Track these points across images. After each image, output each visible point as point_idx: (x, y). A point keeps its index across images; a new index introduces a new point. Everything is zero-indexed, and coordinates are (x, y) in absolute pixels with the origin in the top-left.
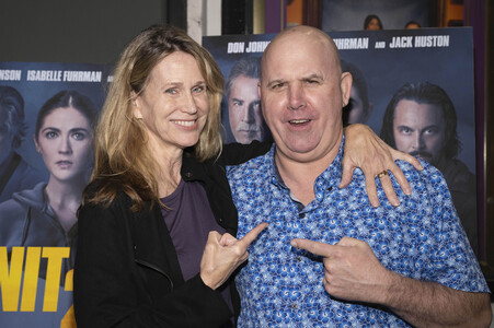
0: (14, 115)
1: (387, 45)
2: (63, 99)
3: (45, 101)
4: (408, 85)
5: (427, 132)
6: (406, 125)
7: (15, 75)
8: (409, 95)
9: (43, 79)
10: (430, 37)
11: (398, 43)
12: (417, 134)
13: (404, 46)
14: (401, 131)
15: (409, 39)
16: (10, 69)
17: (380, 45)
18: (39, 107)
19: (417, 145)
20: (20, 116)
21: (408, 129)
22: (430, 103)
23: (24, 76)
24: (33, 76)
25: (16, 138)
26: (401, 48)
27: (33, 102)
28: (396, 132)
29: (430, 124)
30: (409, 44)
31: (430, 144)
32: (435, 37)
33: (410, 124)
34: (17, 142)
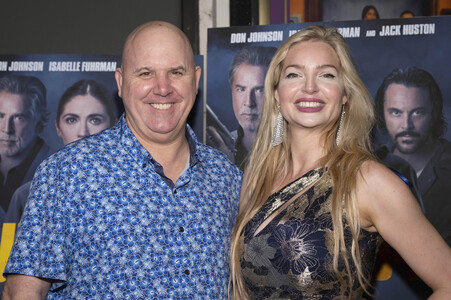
0: (37, 103)
1: (377, 33)
2: (81, 87)
3: (65, 89)
4: (397, 70)
5: (415, 114)
6: (396, 107)
7: (38, 66)
8: (398, 79)
9: (63, 70)
10: (418, 26)
11: (387, 31)
12: (405, 115)
13: (392, 34)
14: (391, 113)
15: (398, 28)
16: (34, 61)
17: (371, 33)
18: (60, 95)
19: (406, 126)
20: (42, 103)
21: (398, 111)
22: (418, 86)
23: (46, 67)
24: (54, 66)
25: (39, 123)
26: (390, 36)
27: (54, 90)
28: (387, 114)
29: (418, 106)
30: (398, 32)
31: (418, 124)
32: (422, 25)
33: (399, 106)
34: (40, 127)
